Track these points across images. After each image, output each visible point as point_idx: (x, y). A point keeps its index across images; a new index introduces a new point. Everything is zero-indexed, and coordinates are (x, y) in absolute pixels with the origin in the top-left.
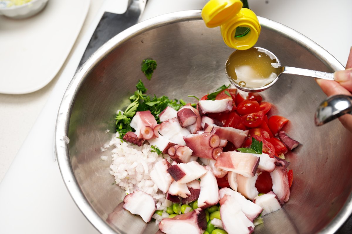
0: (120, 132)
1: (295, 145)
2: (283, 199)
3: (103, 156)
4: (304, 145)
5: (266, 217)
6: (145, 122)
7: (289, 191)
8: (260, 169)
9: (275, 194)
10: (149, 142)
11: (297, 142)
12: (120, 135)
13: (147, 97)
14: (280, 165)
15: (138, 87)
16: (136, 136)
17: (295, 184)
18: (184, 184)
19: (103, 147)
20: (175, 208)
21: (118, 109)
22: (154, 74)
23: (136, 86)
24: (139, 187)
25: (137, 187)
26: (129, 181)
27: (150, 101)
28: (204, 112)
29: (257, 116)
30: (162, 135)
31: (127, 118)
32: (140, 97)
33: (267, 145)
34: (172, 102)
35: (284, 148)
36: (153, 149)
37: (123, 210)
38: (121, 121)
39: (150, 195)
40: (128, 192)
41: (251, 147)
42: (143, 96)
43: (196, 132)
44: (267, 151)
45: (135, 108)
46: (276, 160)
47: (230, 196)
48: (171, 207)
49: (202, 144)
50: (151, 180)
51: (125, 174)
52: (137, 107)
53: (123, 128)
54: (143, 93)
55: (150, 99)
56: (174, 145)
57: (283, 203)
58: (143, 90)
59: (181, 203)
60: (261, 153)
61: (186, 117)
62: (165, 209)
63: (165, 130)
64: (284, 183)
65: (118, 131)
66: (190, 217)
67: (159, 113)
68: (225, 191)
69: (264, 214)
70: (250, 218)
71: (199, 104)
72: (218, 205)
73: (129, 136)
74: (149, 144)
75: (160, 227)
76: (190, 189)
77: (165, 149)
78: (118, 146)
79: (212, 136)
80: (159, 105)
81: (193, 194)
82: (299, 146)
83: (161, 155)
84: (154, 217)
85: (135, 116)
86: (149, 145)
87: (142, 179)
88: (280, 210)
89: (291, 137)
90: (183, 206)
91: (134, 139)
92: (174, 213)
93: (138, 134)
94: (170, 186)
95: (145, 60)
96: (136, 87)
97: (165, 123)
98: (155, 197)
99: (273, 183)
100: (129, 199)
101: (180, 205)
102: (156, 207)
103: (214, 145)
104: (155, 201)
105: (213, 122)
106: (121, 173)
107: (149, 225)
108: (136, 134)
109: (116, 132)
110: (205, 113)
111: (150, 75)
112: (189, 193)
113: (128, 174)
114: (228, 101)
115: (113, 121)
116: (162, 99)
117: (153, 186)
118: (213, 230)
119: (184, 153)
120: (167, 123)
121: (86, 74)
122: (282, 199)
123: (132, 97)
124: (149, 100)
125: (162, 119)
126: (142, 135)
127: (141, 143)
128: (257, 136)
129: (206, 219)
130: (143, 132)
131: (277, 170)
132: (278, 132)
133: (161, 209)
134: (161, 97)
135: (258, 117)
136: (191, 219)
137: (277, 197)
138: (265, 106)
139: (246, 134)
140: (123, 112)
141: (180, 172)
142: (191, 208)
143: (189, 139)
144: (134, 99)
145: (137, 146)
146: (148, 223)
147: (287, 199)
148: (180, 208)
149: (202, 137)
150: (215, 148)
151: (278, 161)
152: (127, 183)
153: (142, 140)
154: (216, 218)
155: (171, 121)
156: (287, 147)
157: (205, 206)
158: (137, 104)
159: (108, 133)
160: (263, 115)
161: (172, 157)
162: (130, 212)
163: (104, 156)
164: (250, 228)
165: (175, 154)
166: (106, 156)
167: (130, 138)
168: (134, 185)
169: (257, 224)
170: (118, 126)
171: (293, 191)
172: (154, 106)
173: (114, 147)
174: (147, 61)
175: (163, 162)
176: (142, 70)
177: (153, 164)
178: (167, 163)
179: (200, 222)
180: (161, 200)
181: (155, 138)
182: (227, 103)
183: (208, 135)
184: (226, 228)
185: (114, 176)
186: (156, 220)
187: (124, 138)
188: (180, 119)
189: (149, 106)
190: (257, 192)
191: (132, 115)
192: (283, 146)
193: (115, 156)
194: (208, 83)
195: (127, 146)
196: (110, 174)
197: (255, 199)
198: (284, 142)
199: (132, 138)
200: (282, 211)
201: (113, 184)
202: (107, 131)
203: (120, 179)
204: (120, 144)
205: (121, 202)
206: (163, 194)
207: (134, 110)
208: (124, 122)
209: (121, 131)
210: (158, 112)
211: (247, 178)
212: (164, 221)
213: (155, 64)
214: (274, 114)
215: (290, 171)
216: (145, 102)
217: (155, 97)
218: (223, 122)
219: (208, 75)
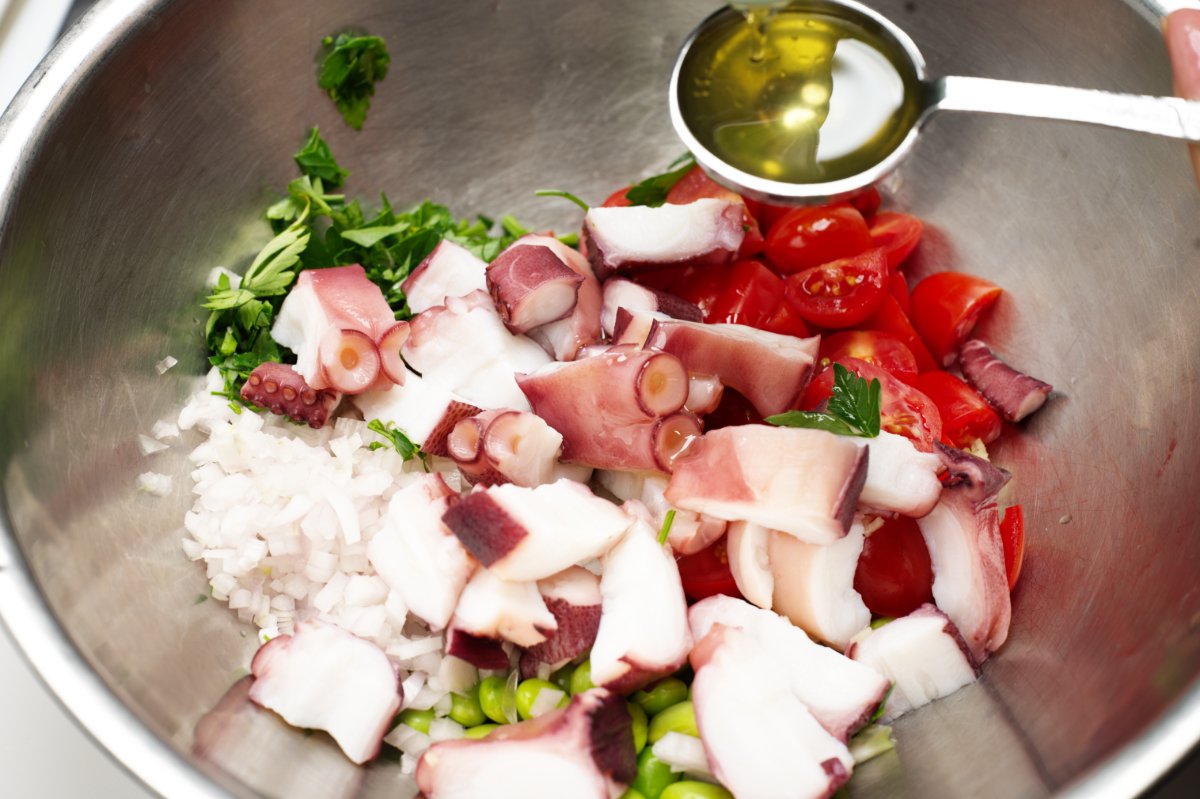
0: (226, 369)
1: (1032, 400)
2: (981, 639)
3: (149, 474)
4: (1073, 401)
5: (904, 724)
6: (338, 314)
7: (1008, 599)
8: (872, 506)
9: (946, 616)
10: (361, 405)
11: (1040, 385)
12: (228, 383)
13: (349, 205)
14: (965, 480)
15: (307, 163)
16: (302, 378)
17: (1035, 572)
18: (524, 583)
19: (152, 436)
20: (490, 699)
21: (214, 264)
22: (375, 101)
23: (296, 156)
24: (319, 611)
25: (315, 609)
26: (276, 585)
27: (362, 222)
28: (611, 260)
29: (855, 272)
30: (419, 375)
31: (258, 303)
32: (315, 207)
33: (907, 401)
34: (467, 226)
35: (982, 412)
36: (379, 438)
37: (251, 712)
38: (231, 318)
39: (372, 641)
40: (269, 631)
41: (829, 408)
42: (330, 203)
43: (578, 351)
44: (907, 426)
45: (290, 256)
46: (942, 461)
47: (738, 629)
48: (473, 694)
49: (606, 403)
50: (374, 574)
51: (254, 553)
52: (302, 248)
53: (239, 350)
54: (329, 187)
55: (361, 214)
56: (477, 411)
57: (983, 657)
58: (329, 176)
59: (516, 674)
60: (876, 433)
61: (527, 285)
62: (446, 705)
63: (430, 348)
64: (985, 562)
65: (217, 364)
66: (558, 725)
67: (402, 277)
68: (717, 609)
69: (895, 707)
70: (834, 727)
71: (590, 228)
72: (684, 674)
73: (267, 381)
74: (361, 417)
75: (423, 782)
76: (554, 606)
77: (435, 431)
78: (219, 429)
79: (651, 359)
80: (401, 240)
81: (567, 627)
82: (1050, 402)
83: (419, 461)
84: (396, 739)
85: (294, 292)
86: (359, 422)
87: (333, 573)
88: (968, 688)
89: (1016, 367)
90: (525, 685)
91: (289, 396)
92: (488, 721)
93: (306, 369)
94: (459, 595)
95: (335, 37)
96: (298, 161)
97: (433, 317)
98: (394, 650)
99: (934, 569)
100: (274, 658)
101: (513, 680)
102: (401, 692)
103: (660, 404)
104: (396, 667)
105: (655, 305)
106: (235, 548)
107: (371, 773)
108: (300, 373)
109: (207, 369)
110: (614, 265)
111: (360, 107)
112: (550, 621)
113: (269, 555)
114: (721, 211)
115: (195, 321)
116: (416, 216)
117: (383, 601)
118: (664, 787)
119: (522, 445)
120: (442, 314)
121: (62, 97)
122: (976, 639)
123: (277, 210)
124: (358, 220)
125: (416, 302)
126: (325, 372)
127: (326, 411)
128: (862, 361)
129: (631, 738)
130: (330, 359)
131: (949, 507)
132: (958, 345)
133: (426, 702)
134: (416, 209)
135: (860, 279)
136: (562, 735)
137: (951, 629)
138: (893, 231)
139: (807, 352)
140: (240, 279)
141: (501, 525)
142: (559, 695)
143: (542, 379)
144: (288, 218)
145: (305, 429)
146: (367, 766)
147: (1002, 636)
148: (513, 695)
149: (602, 368)
150: (665, 417)
151: (952, 466)
152: (264, 593)
153: (328, 399)
154: (678, 730)
155: (457, 306)
156: (998, 411)
157: (625, 677)
158: (300, 236)
159: (171, 370)
160: (883, 269)
161: (468, 469)
162: (279, 718)
163: (156, 473)
164: (829, 766)
165: (481, 450)
166: (166, 473)
167: (270, 389)
168: (296, 600)
169: (865, 752)
170: (217, 339)
171: (1025, 601)
172: (382, 247)
173: (200, 434)
174: (340, 39)
175: (426, 487)
176: (321, 85)
177: (382, 500)
178: (444, 494)
179: (601, 745)
180: (425, 664)
181: (388, 389)
182: (720, 215)
183: (630, 357)
184: (722, 772)
185: (203, 565)
186: (401, 753)
187: (244, 395)
188: (499, 298)
189: (359, 247)
190: (865, 613)
191: (279, 289)
192: (978, 405)
193: (205, 477)
194: (631, 139)
195: (262, 429)
196: (186, 556)
197: (852, 642)
198: (984, 386)
199: (279, 390)
200: (978, 691)
201: (203, 598)
202: (165, 365)
203: (235, 577)
204: (230, 422)
205: (240, 676)
206: (434, 635)
207: (289, 264)
208: (243, 320)
209: (229, 364)
210: (399, 273)
211: (816, 546)
212: (439, 750)
213: (378, 54)
214: (935, 267)
215: (1009, 511)
216: (338, 227)
217: (387, 204)
218: (701, 305)
219: (630, 100)
